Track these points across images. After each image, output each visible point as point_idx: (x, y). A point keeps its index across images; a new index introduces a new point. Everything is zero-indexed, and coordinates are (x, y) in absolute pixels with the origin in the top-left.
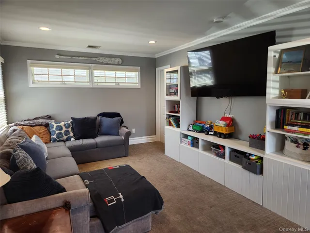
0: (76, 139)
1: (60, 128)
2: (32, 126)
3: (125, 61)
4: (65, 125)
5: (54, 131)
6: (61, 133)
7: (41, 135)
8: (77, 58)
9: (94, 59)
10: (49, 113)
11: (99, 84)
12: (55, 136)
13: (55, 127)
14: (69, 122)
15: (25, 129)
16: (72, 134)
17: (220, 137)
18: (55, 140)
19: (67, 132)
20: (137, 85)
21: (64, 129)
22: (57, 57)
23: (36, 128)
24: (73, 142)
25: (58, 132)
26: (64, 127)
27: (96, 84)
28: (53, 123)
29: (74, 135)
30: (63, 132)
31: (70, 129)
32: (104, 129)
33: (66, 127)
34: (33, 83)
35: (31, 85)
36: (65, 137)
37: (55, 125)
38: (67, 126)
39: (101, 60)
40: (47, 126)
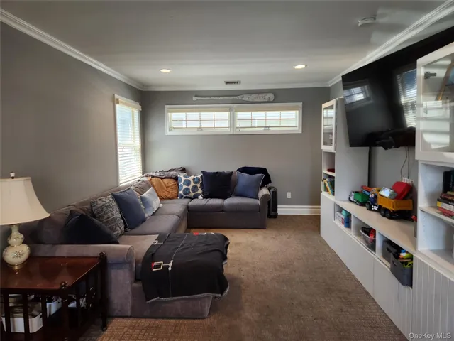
0: (204, 198)
1: (188, 183)
2: (162, 179)
3: (279, 97)
4: (194, 179)
5: (182, 186)
6: (188, 189)
7: (169, 188)
8: (217, 98)
9: (236, 97)
10: (183, 165)
11: (241, 129)
12: (181, 192)
13: (183, 182)
14: (199, 177)
15: (153, 181)
16: (200, 191)
17: (384, 216)
18: (181, 197)
19: (195, 188)
20: (297, 129)
21: (192, 184)
22: (195, 98)
23: (165, 180)
24: (200, 201)
25: (186, 187)
26: (192, 182)
27: (238, 129)
28: (182, 177)
29: (203, 193)
30: (190, 187)
31: (199, 185)
32: (239, 188)
33: (194, 183)
34: (170, 130)
35: (168, 133)
36: (192, 194)
37: (183, 179)
38: (196, 181)
39: (246, 98)
40: (176, 179)
